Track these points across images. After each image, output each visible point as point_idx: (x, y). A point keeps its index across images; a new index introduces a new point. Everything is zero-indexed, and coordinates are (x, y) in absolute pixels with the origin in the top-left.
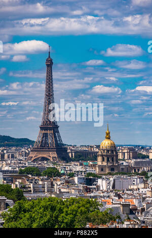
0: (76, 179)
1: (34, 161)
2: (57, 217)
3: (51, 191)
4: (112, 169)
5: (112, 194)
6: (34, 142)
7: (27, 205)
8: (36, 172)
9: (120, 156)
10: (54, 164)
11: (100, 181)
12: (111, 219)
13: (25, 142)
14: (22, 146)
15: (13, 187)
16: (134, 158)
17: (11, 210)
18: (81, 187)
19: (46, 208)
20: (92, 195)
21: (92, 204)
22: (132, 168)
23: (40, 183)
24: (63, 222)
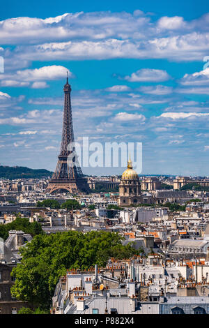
0: (97, 212)
1: (53, 193)
2: (77, 252)
3: (70, 224)
4: (135, 201)
5: (135, 227)
6: (52, 173)
7: (45, 240)
8: (55, 204)
9: (143, 187)
10: (74, 195)
11: (122, 213)
12: (134, 253)
13: (43, 173)
14: (40, 177)
15: (31, 220)
16: (158, 188)
17: (29, 245)
18: (102, 220)
19: (65, 242)
20: (114, 228)
21: (113, 238)
22: (155, 199)
23: (60, 216)
24: (83, 257)
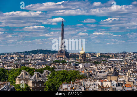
0: (72, 64)
1: (58, 58)
2: (66, 77)
3: (63, 68)
4: (84, 61)
5: (84, 69)
6: (57, 52)
7: (55, 73)
8: (59, 62)
9: (87, 56)
10: (64, 59)
11: (80, 65)
12: (84, 77)
13: (55, 52)
14: (54, 53)
15: (51, 67)
16: (91, 57)
17: (50, 75)
18: (74, 67)
19: (62, 74)
20: (77, 69)
21: (77, 72)
22: (91, 60)
23: (60, 65)
24: (67, 79)
